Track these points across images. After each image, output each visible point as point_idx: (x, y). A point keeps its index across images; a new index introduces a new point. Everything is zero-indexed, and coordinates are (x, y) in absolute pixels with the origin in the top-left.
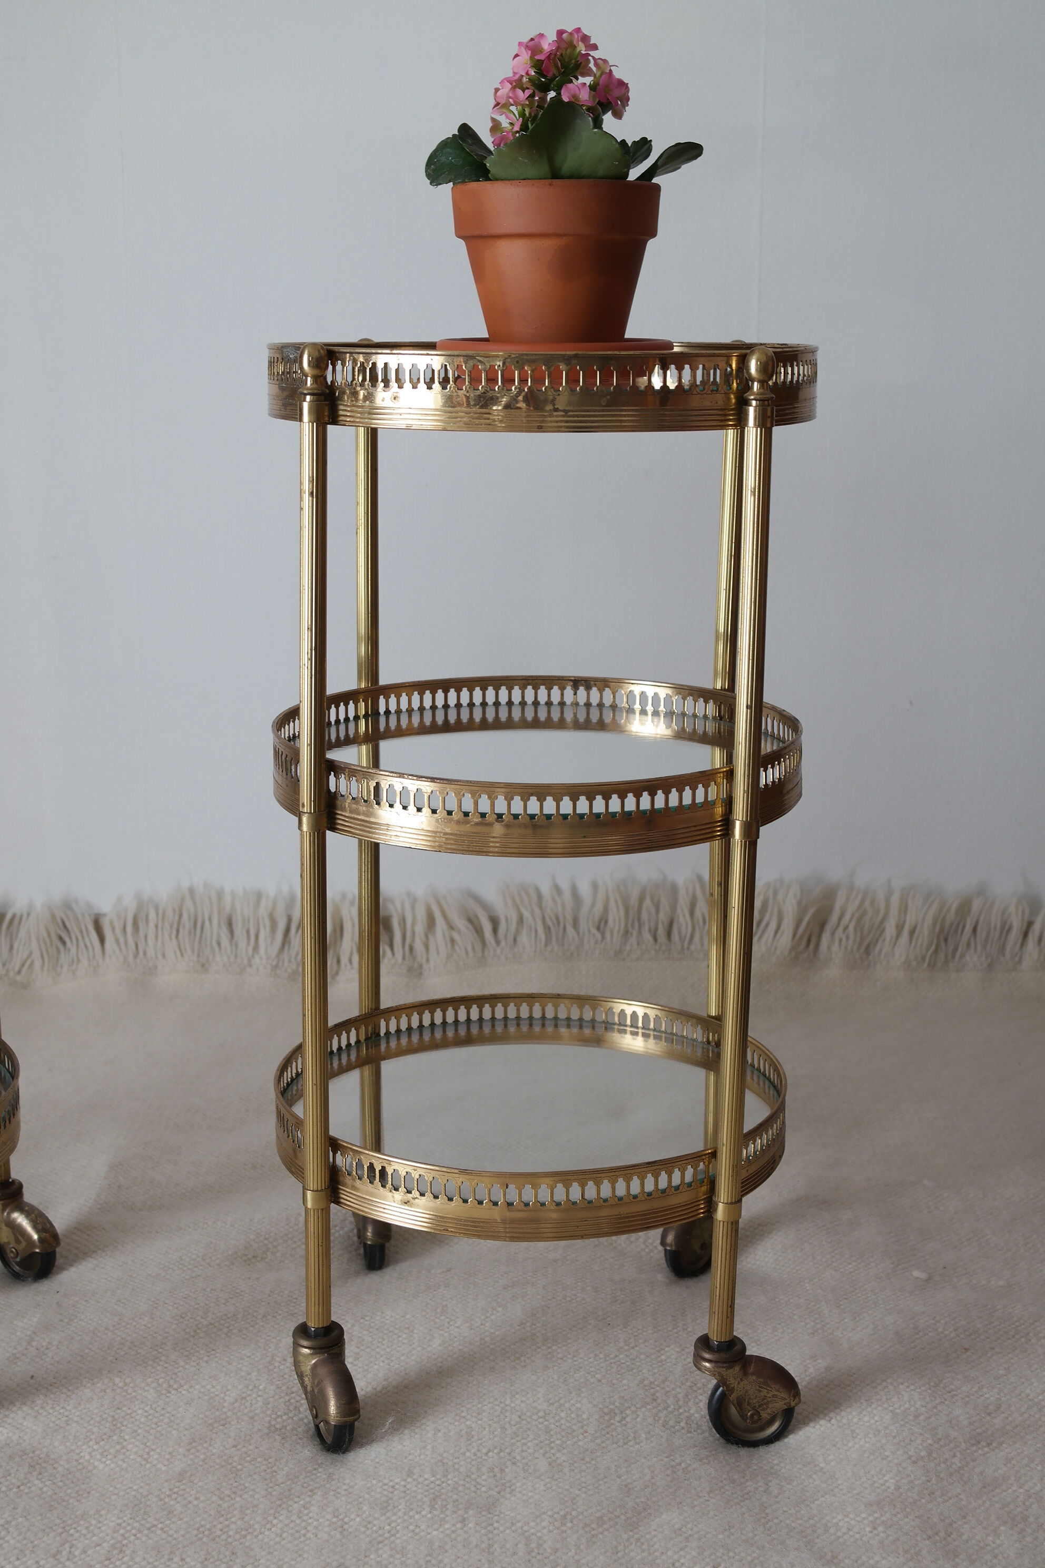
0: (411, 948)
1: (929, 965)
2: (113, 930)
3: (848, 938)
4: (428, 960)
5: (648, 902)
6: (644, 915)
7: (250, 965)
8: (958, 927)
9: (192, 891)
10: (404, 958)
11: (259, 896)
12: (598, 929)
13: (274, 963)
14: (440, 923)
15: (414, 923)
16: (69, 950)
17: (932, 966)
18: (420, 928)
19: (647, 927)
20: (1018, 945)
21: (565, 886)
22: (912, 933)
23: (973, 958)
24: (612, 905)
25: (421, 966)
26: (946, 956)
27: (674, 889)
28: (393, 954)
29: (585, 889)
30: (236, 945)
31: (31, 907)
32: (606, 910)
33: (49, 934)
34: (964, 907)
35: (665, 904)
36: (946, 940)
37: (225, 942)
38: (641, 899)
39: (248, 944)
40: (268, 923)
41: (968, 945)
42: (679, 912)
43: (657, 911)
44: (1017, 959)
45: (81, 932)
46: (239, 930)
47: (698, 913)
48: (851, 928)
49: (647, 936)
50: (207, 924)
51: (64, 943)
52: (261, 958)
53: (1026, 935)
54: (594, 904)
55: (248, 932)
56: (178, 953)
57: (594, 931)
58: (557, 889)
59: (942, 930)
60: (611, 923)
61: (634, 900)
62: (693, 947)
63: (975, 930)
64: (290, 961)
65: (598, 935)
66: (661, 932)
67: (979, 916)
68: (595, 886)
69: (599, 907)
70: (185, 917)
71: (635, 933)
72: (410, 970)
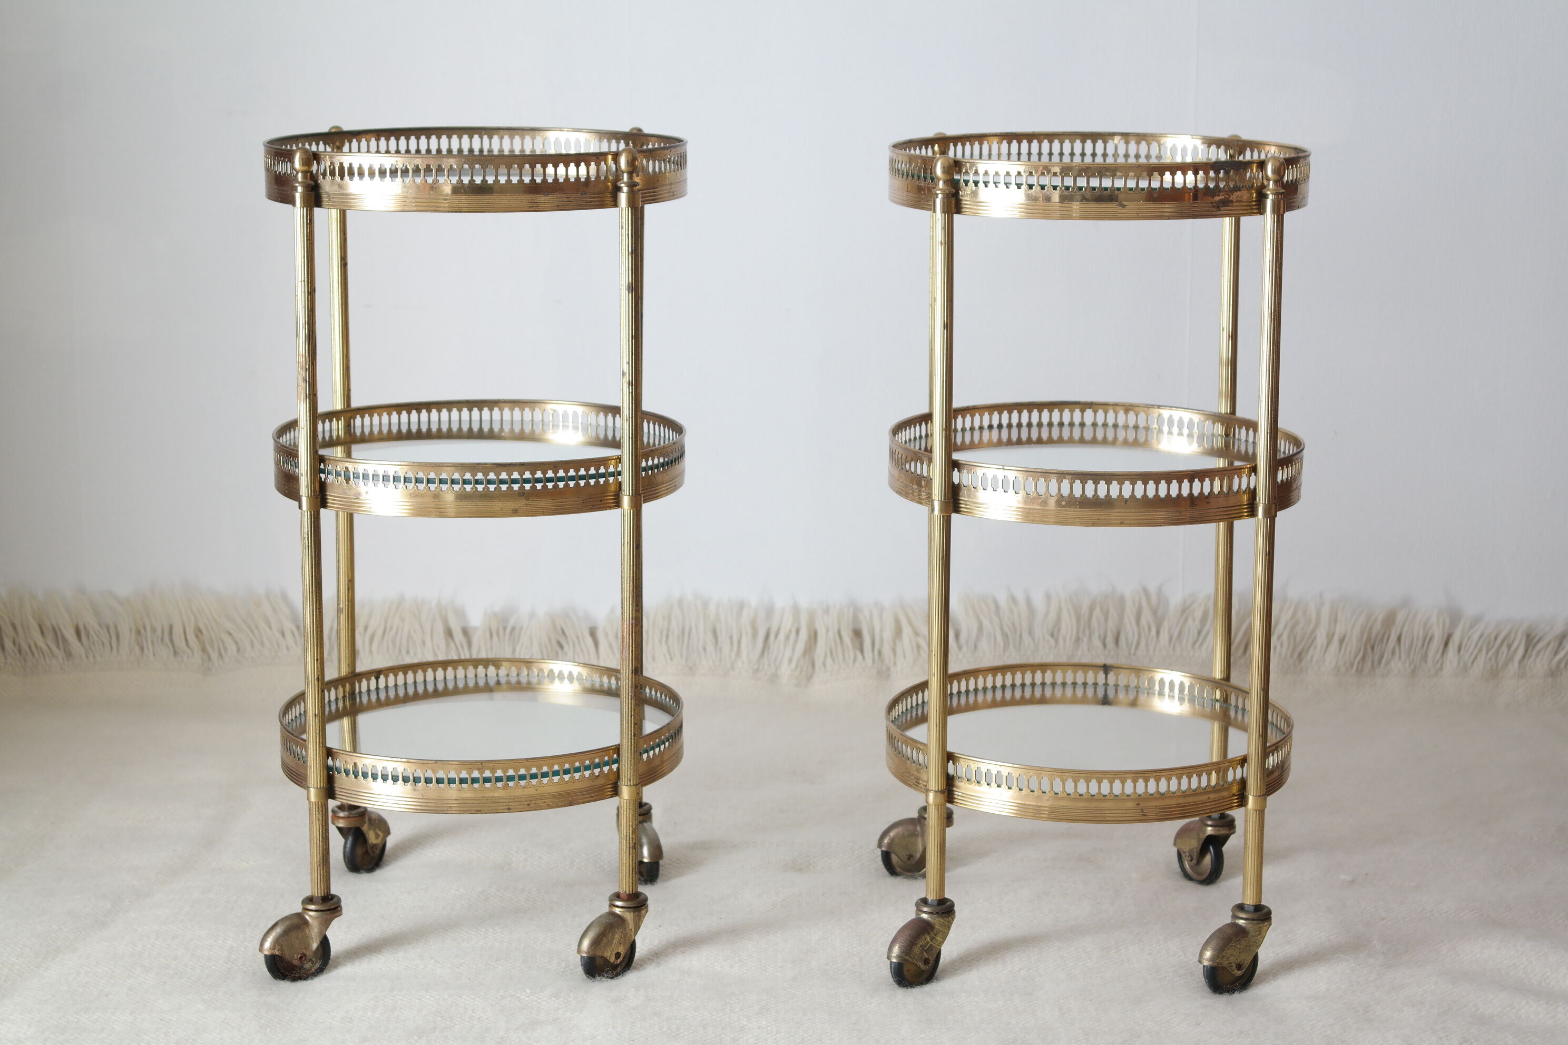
0: (880, 653)
1: (1357, 670)
2: (607, 635)
3: (1282, 646)
4: (895, 664)
5: (1097, 612)
6: (1094, 623)
7: (733, 668)
8: (1384, 637)
9: (680, 602)
10: (873, 662)
11: (741, 606)
12: (1052, 635)
13: (755, 667)
14: (907, 631)
15: (881, 630)
16: (566, 654)
17: (1360, 671)
18: (888, 635)
19: (1096, 635)
20: (1440, 652)
21: (1020, 598)
22: (1341, 641)
23: (1398, 665)
24: (1065, 614)
25: (889, 669)
26: (1373, 663)
27: (1122, 601)
28: (864, 658)
29: (1039, 602)
30: (721, 650)
31: (532, 616)
32: (1058, 620)
33: (550, 640)
34: (1390, 620)
35: (1113, 613)
36: (1373, 648)
37: (710, 648)
38: (1092, 609)
39: (731, 650)
40: (750, 632)
41: (1393, 653)
42: (1126, 620)
43: (1106, 620)
44: (1438, 666)
45: (578, 638)
46: (723, 637)
47: (1144, 622)
48: (1285, 636)
49: (1097, 643)
50: (694, 631)
51: (561, 647)
52: (743, 663)
53: (1446, 644)
54: (1047, 614)
55: (731, 638)
56: (668, 658)
57: (1048, 637)
58: (1013, 599)
59: (1369, 639)
60: (1063, 631)
61: (1085, 610)
62: (1139, 653)
63: (1399, 639)
64: (769, 665)
65: (1052, 641)
66: (1110, 640)
67: (1404, 625)
68: (1048, 597)
69: (1052, 616)
70: (674, 624)
71: (1086, 640)
72: (879, 672)
